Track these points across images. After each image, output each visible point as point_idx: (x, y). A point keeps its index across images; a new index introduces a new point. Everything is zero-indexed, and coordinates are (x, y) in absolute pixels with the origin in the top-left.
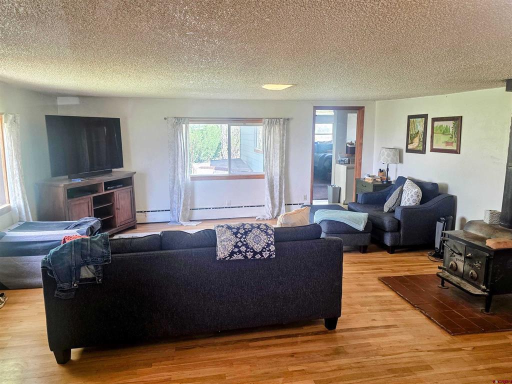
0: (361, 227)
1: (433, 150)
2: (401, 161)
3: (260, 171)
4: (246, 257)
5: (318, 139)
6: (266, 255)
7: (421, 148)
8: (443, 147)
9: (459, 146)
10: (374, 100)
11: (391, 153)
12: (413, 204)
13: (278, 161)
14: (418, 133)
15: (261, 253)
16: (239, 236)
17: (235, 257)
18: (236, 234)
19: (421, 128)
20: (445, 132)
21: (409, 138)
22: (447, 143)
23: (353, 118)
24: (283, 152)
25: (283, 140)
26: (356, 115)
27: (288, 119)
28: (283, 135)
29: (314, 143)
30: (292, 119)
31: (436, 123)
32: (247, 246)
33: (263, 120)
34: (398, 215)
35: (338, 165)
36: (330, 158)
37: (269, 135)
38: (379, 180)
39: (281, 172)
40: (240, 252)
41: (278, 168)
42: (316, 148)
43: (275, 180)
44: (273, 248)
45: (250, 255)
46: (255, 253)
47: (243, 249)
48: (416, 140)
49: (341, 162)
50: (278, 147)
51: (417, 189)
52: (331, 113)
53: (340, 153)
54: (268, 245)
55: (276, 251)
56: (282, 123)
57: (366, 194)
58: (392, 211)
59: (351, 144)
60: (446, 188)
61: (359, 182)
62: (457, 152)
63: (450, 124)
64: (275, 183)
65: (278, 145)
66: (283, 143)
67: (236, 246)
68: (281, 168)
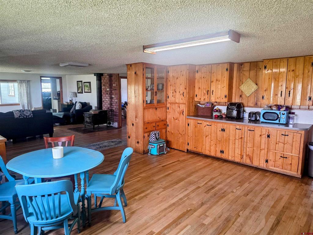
0: (61, 117)
1: (85, 92)
2: (76, 97)
3: (17, 102)
4: (24, 117)
5: (44, 90)
6: (30, 116)
7: (81, 92)
8: (87, 91)
9: (91, 91)
10: (66, 75)
11: (72, 94)
12: (79, 109)
13: (26, 98)
14: (80, 87)
15: (28, 116)
16: (21, 112)
17: (21, 117)
18: (20, 112)
19: (81, 85)
20: (87, 86)
21: (78, 89)
22: (88, 90)
23: (58, 81)
24: (28, 94)
25: (27, 89)
26: (59, 80)
27: (29, 81)
28: (27, 87)
29: (42, 93)
30: (31, 81)
31: (85, 84)
32: (24, 114)
33: (17, 81)
34: (74, 112)
35: (54, 100)
36: (51, 99)
37: (20, 87)
38: (70, 103)
39: (28, 102)
40: (22, 116)
41: (26, 100)
42: (43, 95)
43: (25, 106)
44: (32, 115)
45: (25, 117)
46: (27, 116)
47: (23, 115)
48: (80, 89)
49: (55, 99)
50: (26, 92)
51: (79, 104)
52: (49, 79)
53: (55, 95)
54: (30, 114)
55: (33, 115)
56: (26, 82)
57: (64, 108)
58: (72, 112)
59: (59, 91)
60: (89, 103)
61: (63, 105)
62: (90, 92)
63: (88, 84)
64: (25, 107)
65: (26, 91)
66: (28, 90)
67: (21, 115)
68: (28, 100)
